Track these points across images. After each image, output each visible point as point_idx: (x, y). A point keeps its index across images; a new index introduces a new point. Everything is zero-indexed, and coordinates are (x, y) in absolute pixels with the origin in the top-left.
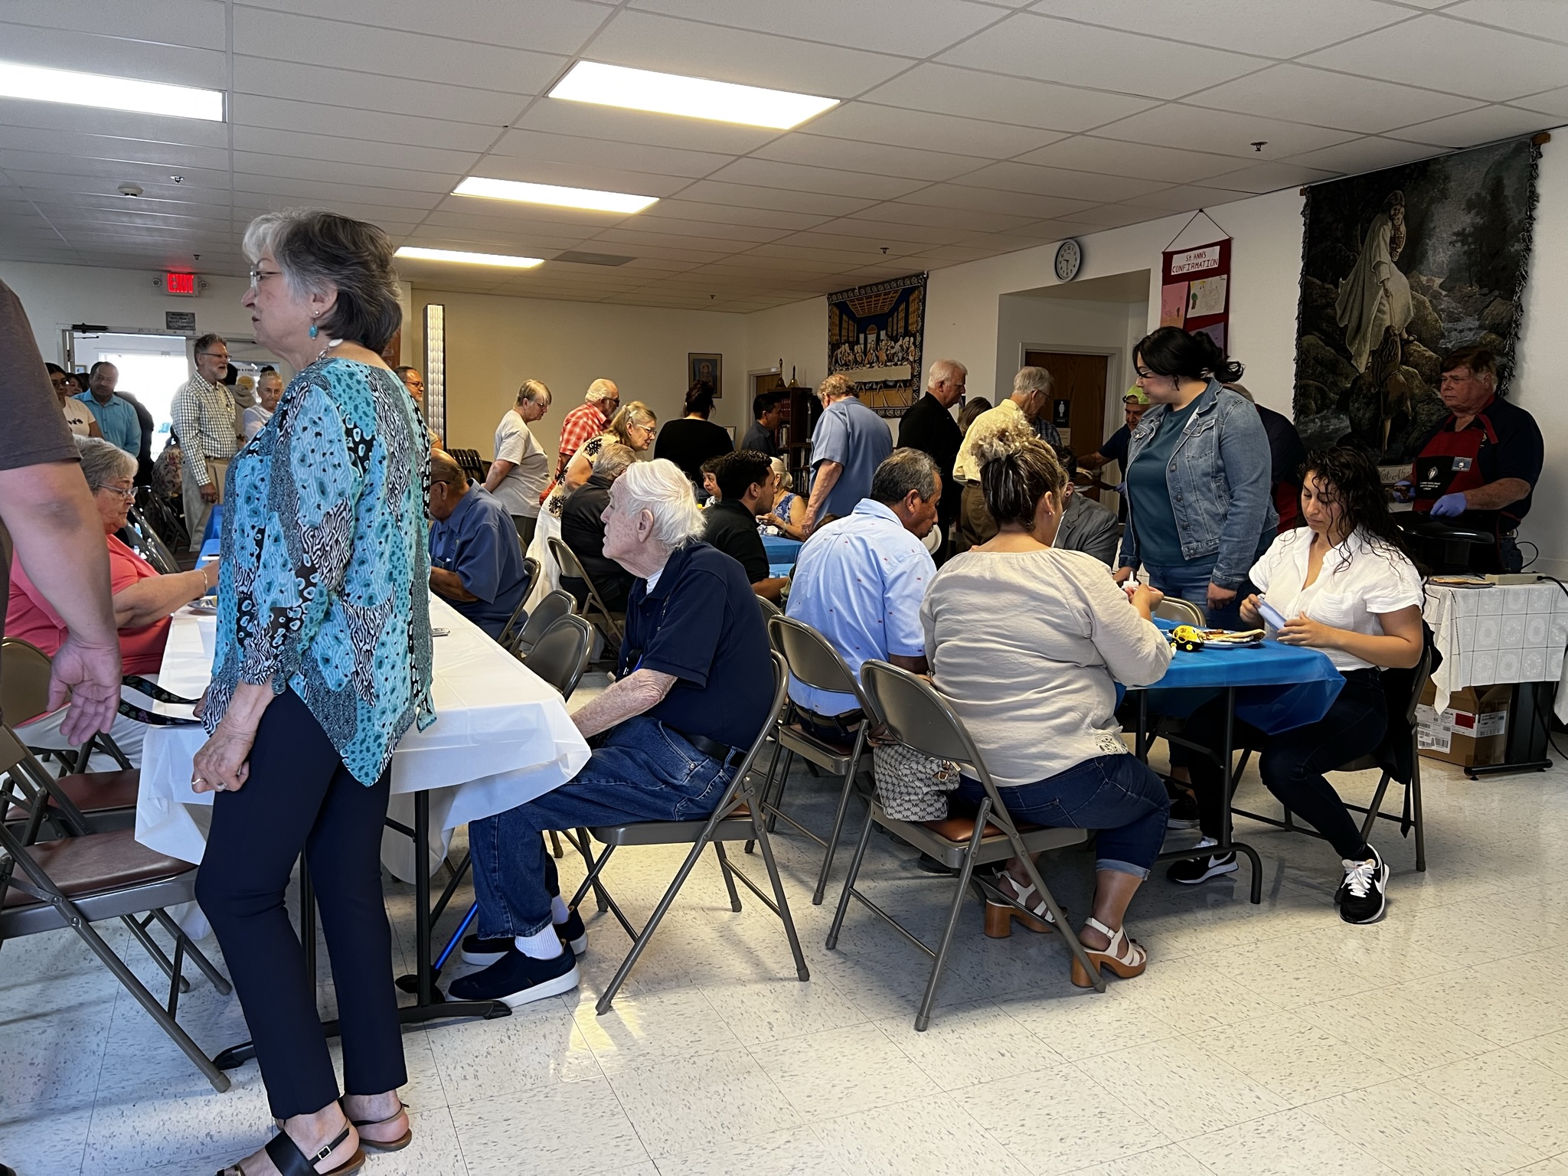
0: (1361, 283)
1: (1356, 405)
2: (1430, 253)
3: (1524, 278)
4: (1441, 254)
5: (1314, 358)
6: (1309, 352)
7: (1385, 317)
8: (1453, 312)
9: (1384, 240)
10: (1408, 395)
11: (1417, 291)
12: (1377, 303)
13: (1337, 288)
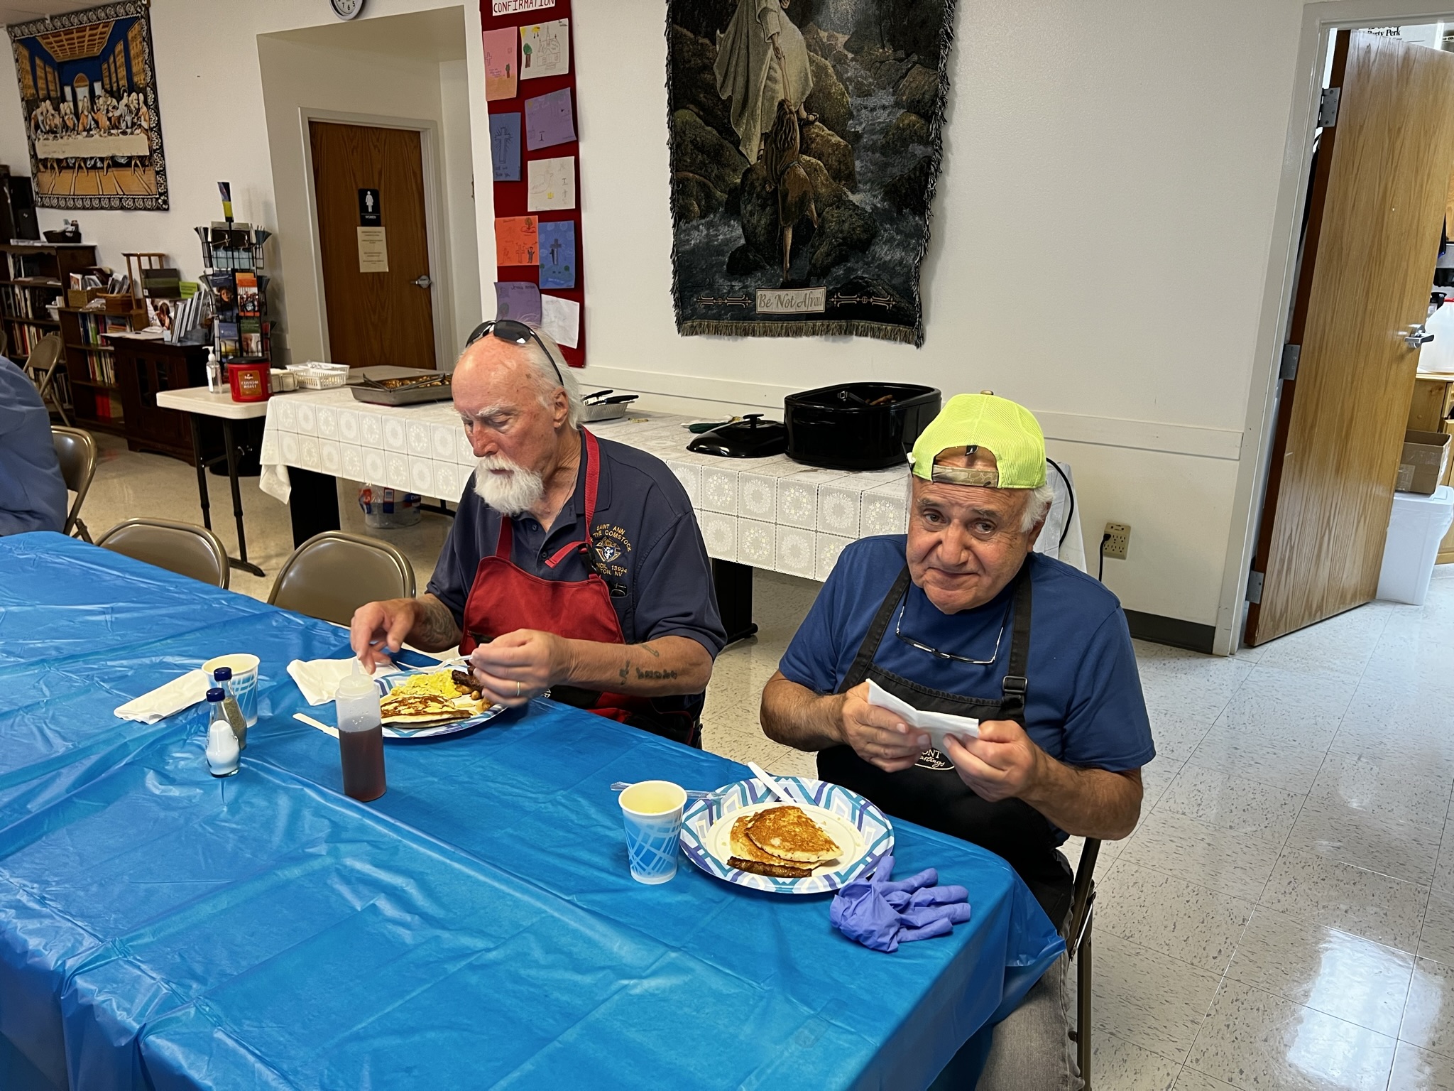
0: (744, 37)
1: (749, 208)
3: (950, 38)
5: (691, 142)
6: (684, 132)
7: (777, 87)
8: (862, 84)
10: (812, 196)
12: (765, 68)
13: (714, 44)
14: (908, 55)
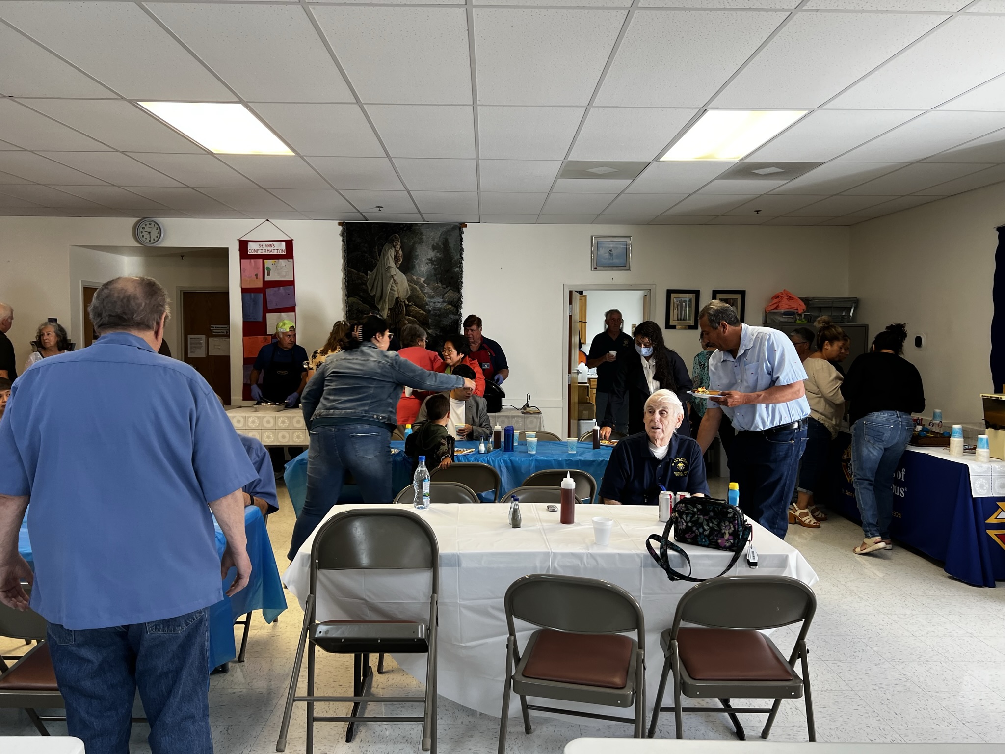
0: (380, 275)
2: (417, 266)
3: (461, 283)
4: (423, 268)
7: (395, 293)
8: (430, 294)
9: (391, 257)
11: (410, 282)
12: (390, 286)
13: (367, 276)
14: (447, 287)
